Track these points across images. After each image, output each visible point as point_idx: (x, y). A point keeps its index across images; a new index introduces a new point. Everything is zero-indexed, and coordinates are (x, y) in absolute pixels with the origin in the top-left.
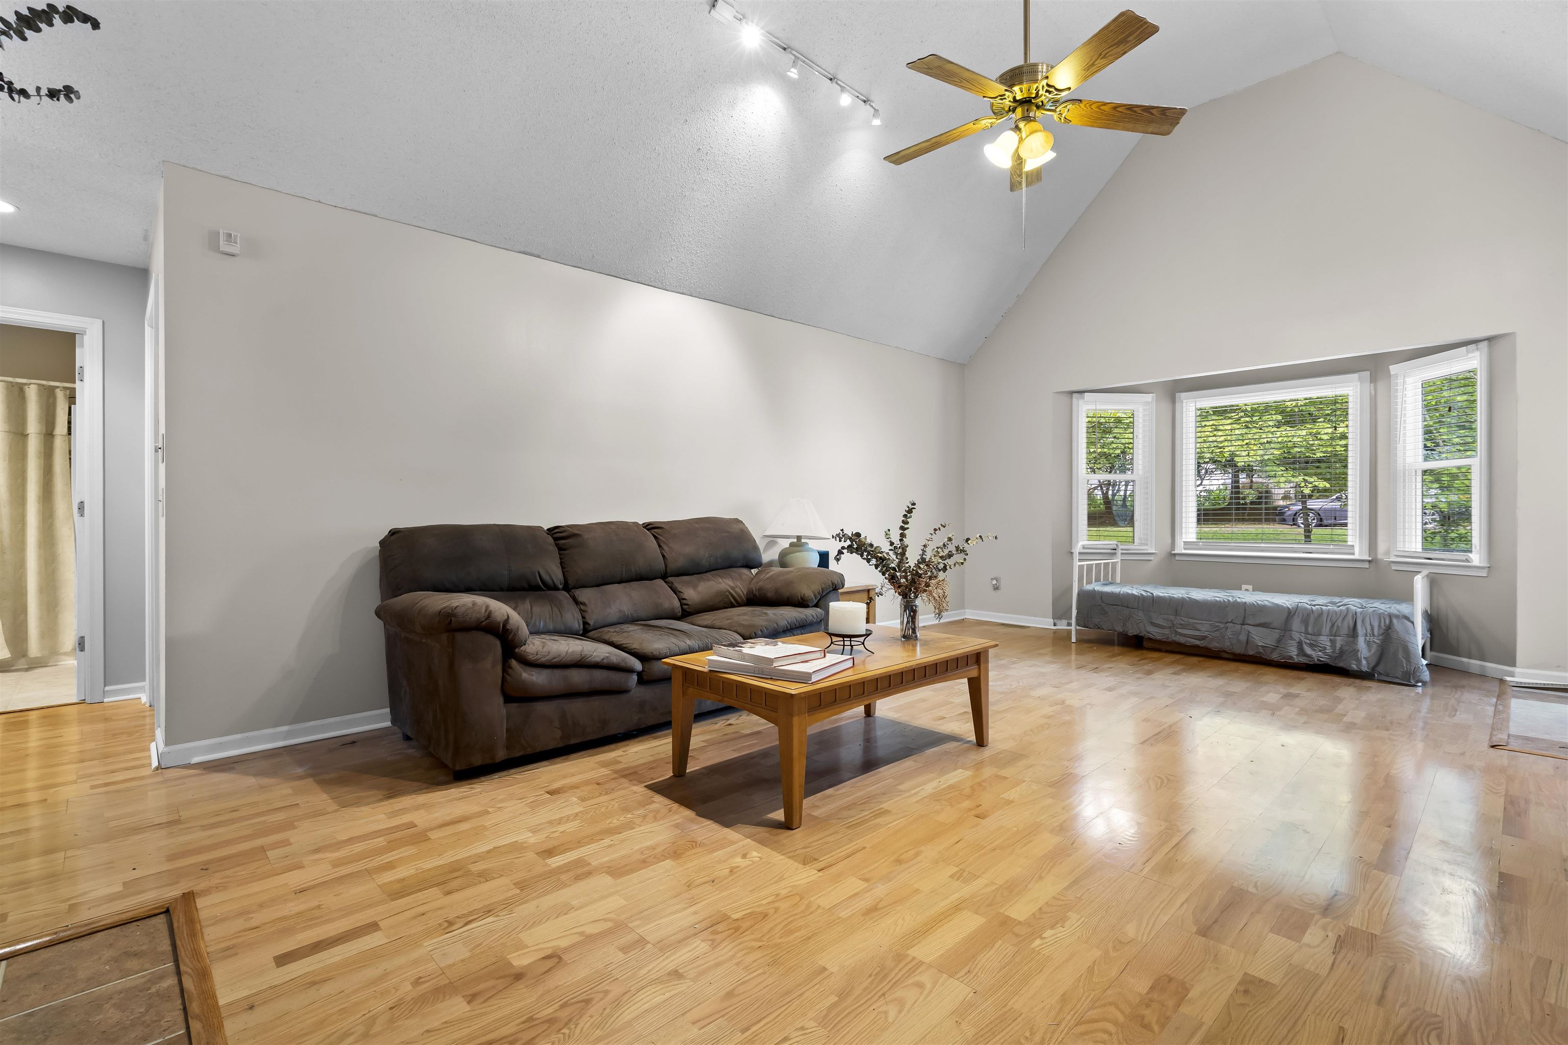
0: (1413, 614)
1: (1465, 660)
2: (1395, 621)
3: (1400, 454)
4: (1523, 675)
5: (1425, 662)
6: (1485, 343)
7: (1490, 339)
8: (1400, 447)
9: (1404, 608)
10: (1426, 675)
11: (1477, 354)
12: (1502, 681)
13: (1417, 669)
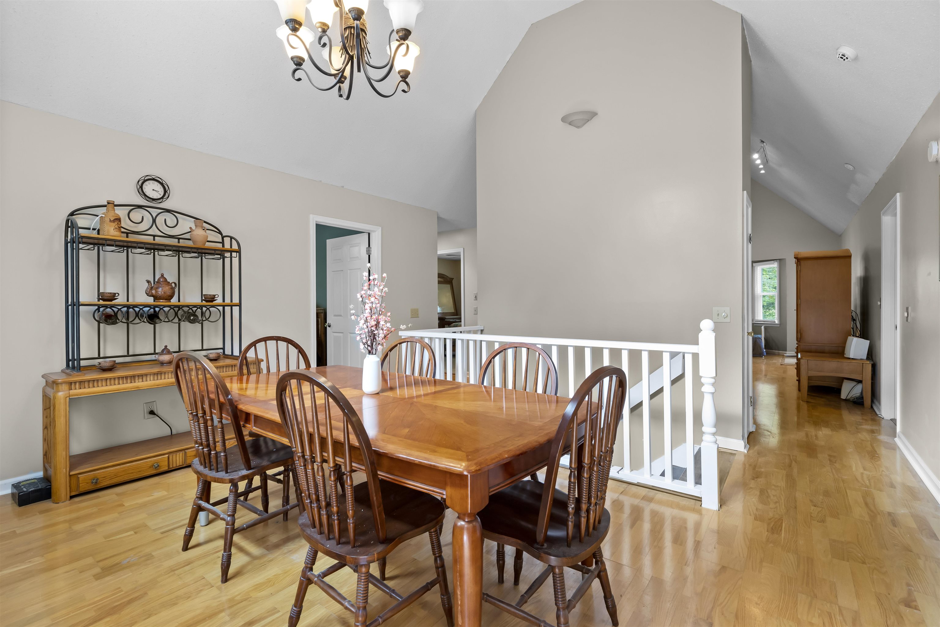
0: (761, 337)
1: (774, 351)
2: (757, 339)
3: (756, 290)
4: (789, 354)
5: (765, 350)
6: (778, 261)
7: (779, 259)
8: (756, 288)
9: (759, 336)
10: (765, 354)
11: (777, 263)
12: (784, 355)
13: (763, 352)
